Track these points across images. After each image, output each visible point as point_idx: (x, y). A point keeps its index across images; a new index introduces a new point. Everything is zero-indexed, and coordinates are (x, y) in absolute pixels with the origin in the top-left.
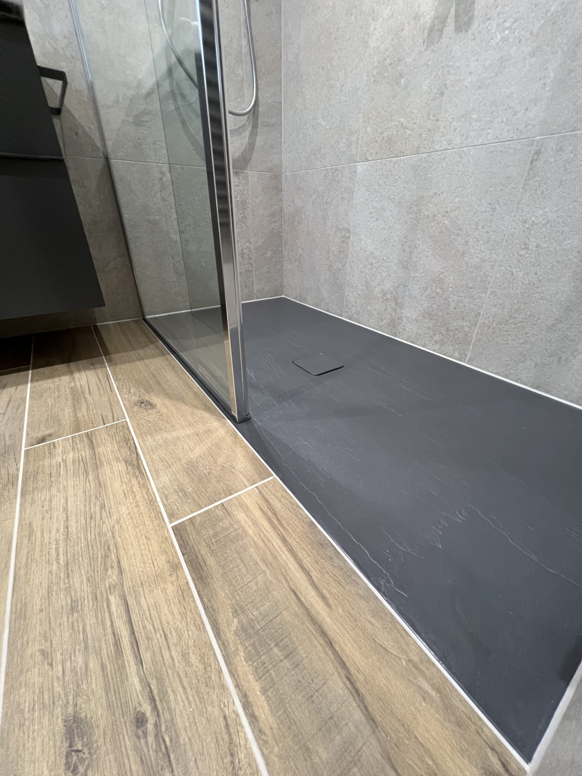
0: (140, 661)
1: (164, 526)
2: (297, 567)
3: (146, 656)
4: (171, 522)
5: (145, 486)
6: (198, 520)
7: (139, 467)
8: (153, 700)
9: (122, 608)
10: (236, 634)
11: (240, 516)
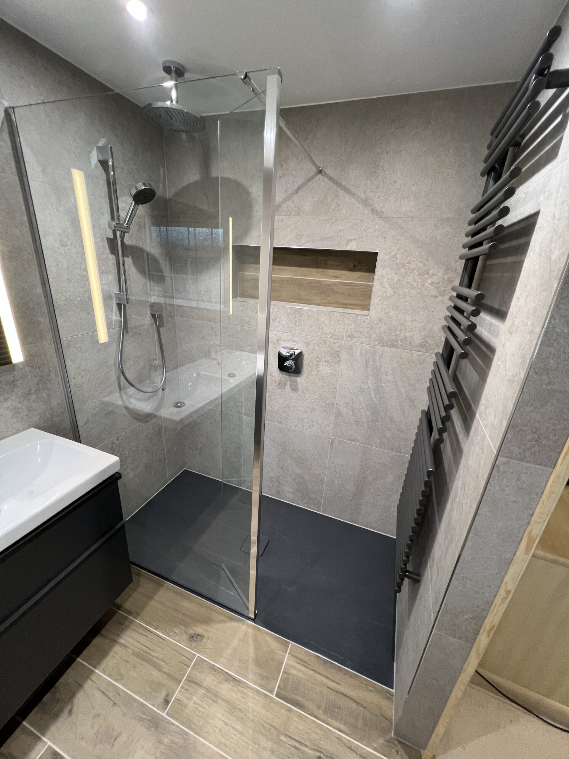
0: (306, 746)
1: (272, 698)
2: (324, 678)
3: (307, 743)
4: (273, 694)
5: (248, 687)
6: (281, 685)
7: (235, 680)
8: (318, 751)
9: (287, 738)
10: (324, 715)
11: (294, 672)
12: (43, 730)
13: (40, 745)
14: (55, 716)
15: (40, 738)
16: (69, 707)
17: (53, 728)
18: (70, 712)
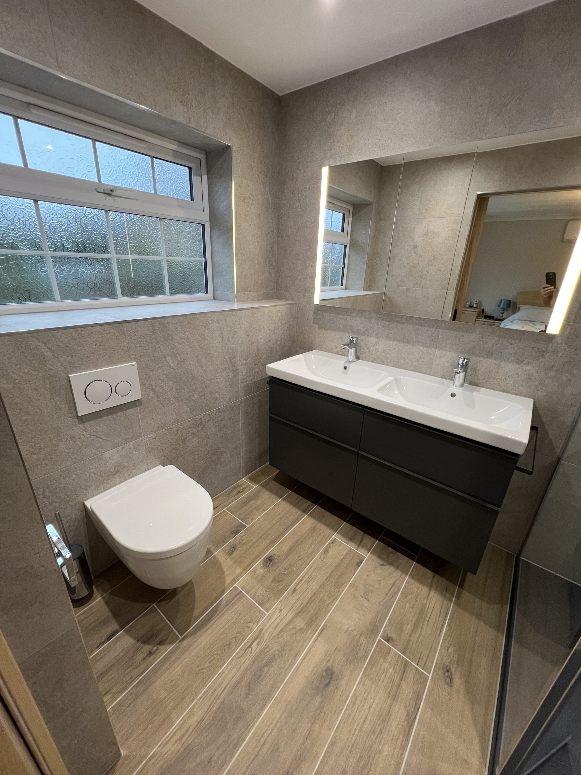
5: (403, 750)
7: (410, 729)
12: (374, 553)
13: (366, 552)
14: (380, 557)
15: (369, 551)
16: (385, 564)
17: (374, 557)
18: (382, 565)
